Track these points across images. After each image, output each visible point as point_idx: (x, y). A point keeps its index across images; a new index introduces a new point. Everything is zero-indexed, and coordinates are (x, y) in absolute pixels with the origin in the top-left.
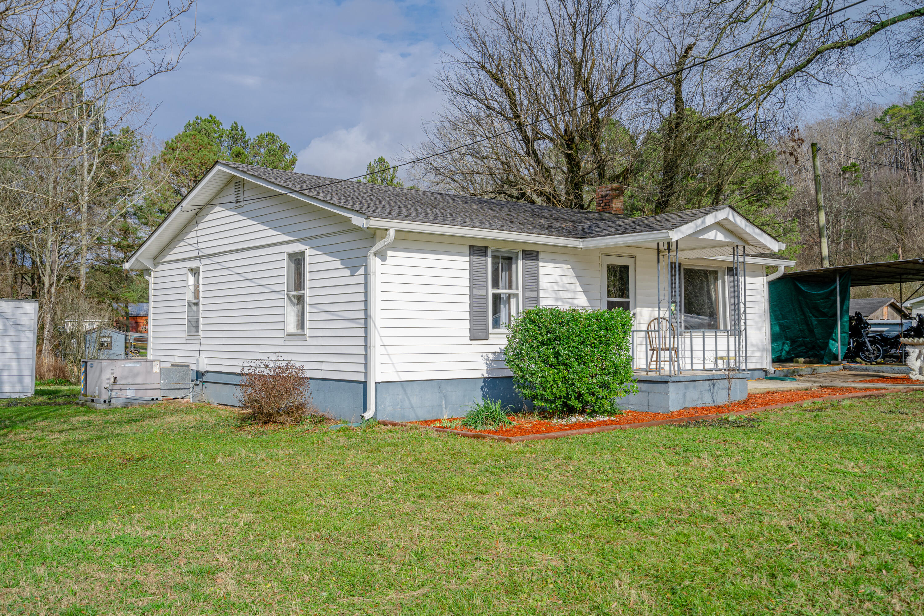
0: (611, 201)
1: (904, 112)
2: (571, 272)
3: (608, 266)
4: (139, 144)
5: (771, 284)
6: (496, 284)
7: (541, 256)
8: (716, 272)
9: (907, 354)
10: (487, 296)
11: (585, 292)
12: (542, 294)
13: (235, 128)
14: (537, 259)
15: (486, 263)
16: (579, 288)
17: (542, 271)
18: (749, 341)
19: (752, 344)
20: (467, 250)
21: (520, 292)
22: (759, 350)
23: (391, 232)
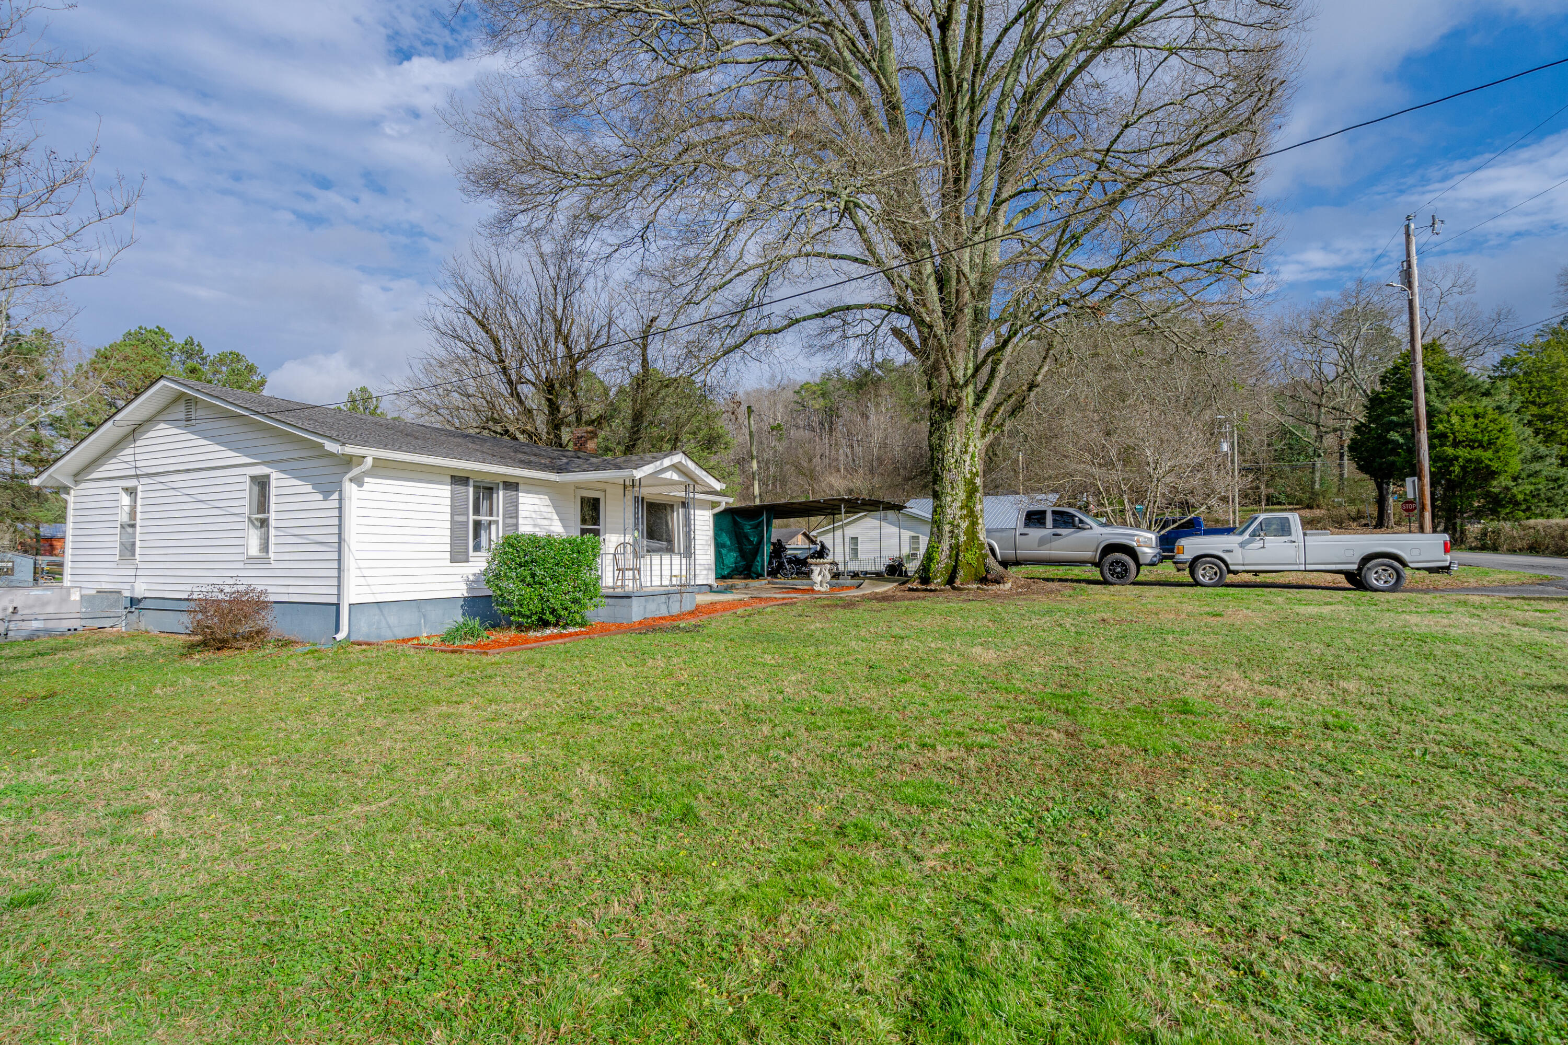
0: (586, 442)
1: (814, 388)
2: (548, 502)
3: (582, 498)
4: (59, 348)
5: (717, 516)
6: (477, 511)
7: (521, 487)
8: (672, 506)
9: (812, 571)
10: (467, 522)
11: (561, 520)
12: (521, 521)
13: (189, 342)
14: (517, 490)
15: (468, 492)
16: (555, 517)
17: (521, 500)
18: (698, 562)
19: (700, 565)
20: (449, 479)
21: (500, 519)
22: (705, 569)
23: (370, 460)
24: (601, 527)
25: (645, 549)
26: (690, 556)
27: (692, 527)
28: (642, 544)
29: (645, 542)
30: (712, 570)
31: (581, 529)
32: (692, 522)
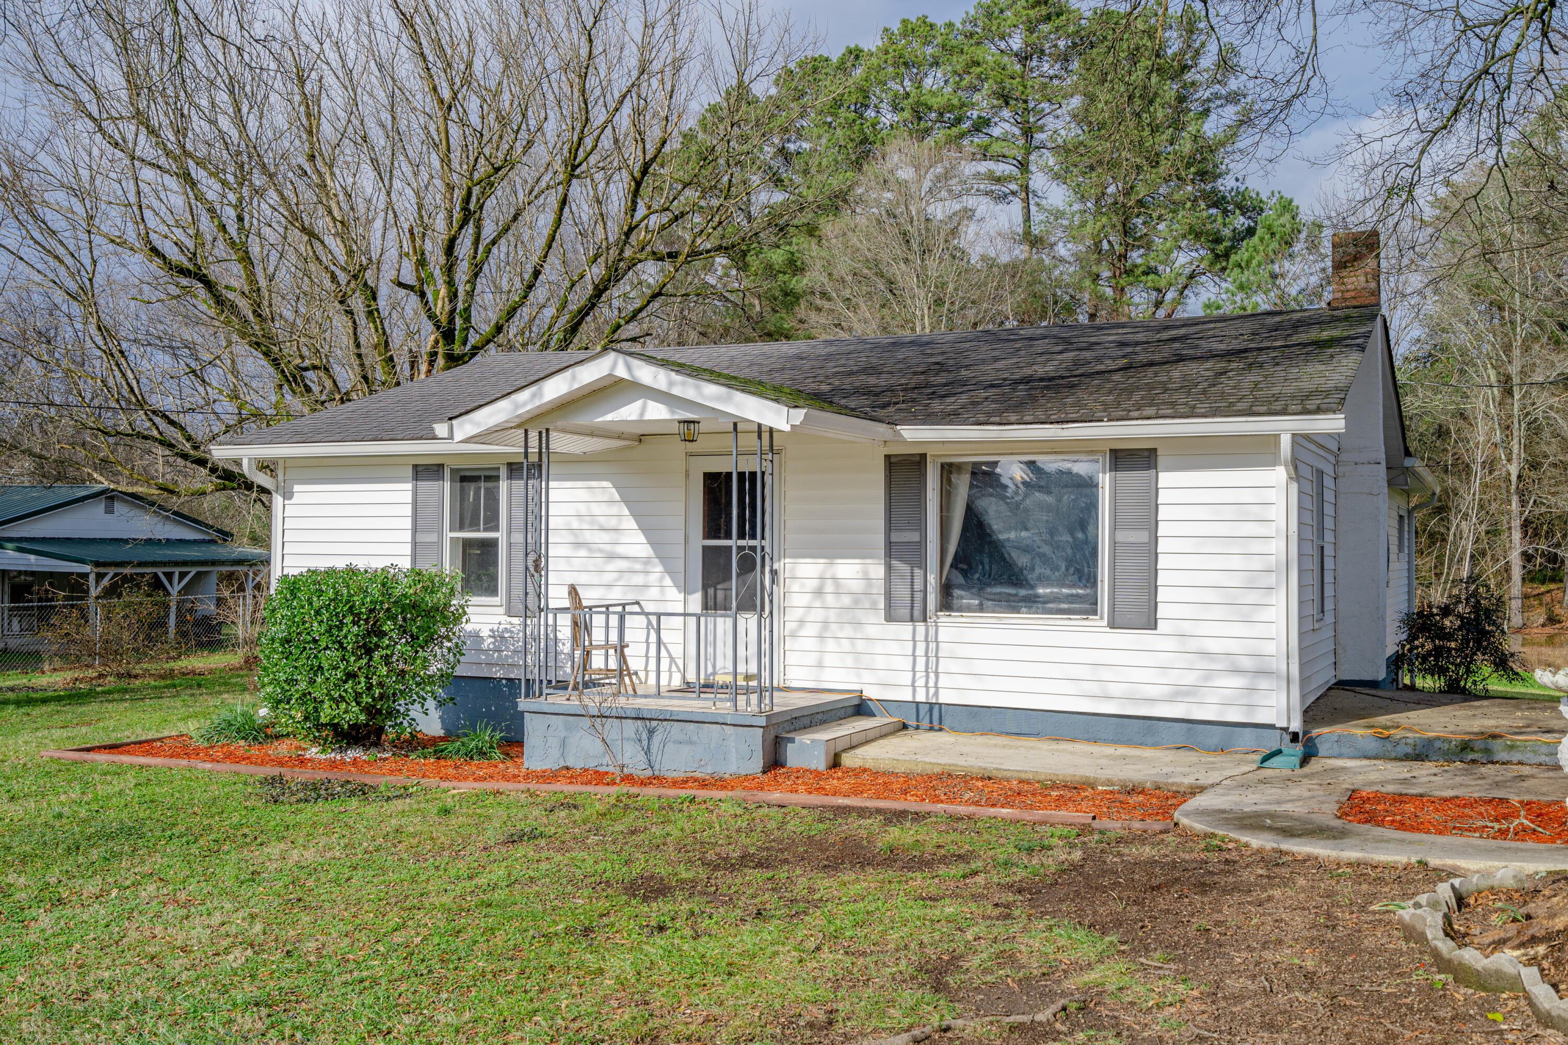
2: (611, 493)
3: (709, 478)
10: (439, 542)
11: (643, 529)
15: (441, 489)
16: (630, 523)
18: (1193, 644)
19: (1204, 654)
20: (409, 472)
21: (501, 535)
22: (1237, 671)
23: (245, 463)
25: (932, 599)
26: (1152, 624)
27: (1163, 530)
28: (918, 586)
29: (932, 579)
30: (1279, 677)
31: (705, 548)
32: (1163, 513)
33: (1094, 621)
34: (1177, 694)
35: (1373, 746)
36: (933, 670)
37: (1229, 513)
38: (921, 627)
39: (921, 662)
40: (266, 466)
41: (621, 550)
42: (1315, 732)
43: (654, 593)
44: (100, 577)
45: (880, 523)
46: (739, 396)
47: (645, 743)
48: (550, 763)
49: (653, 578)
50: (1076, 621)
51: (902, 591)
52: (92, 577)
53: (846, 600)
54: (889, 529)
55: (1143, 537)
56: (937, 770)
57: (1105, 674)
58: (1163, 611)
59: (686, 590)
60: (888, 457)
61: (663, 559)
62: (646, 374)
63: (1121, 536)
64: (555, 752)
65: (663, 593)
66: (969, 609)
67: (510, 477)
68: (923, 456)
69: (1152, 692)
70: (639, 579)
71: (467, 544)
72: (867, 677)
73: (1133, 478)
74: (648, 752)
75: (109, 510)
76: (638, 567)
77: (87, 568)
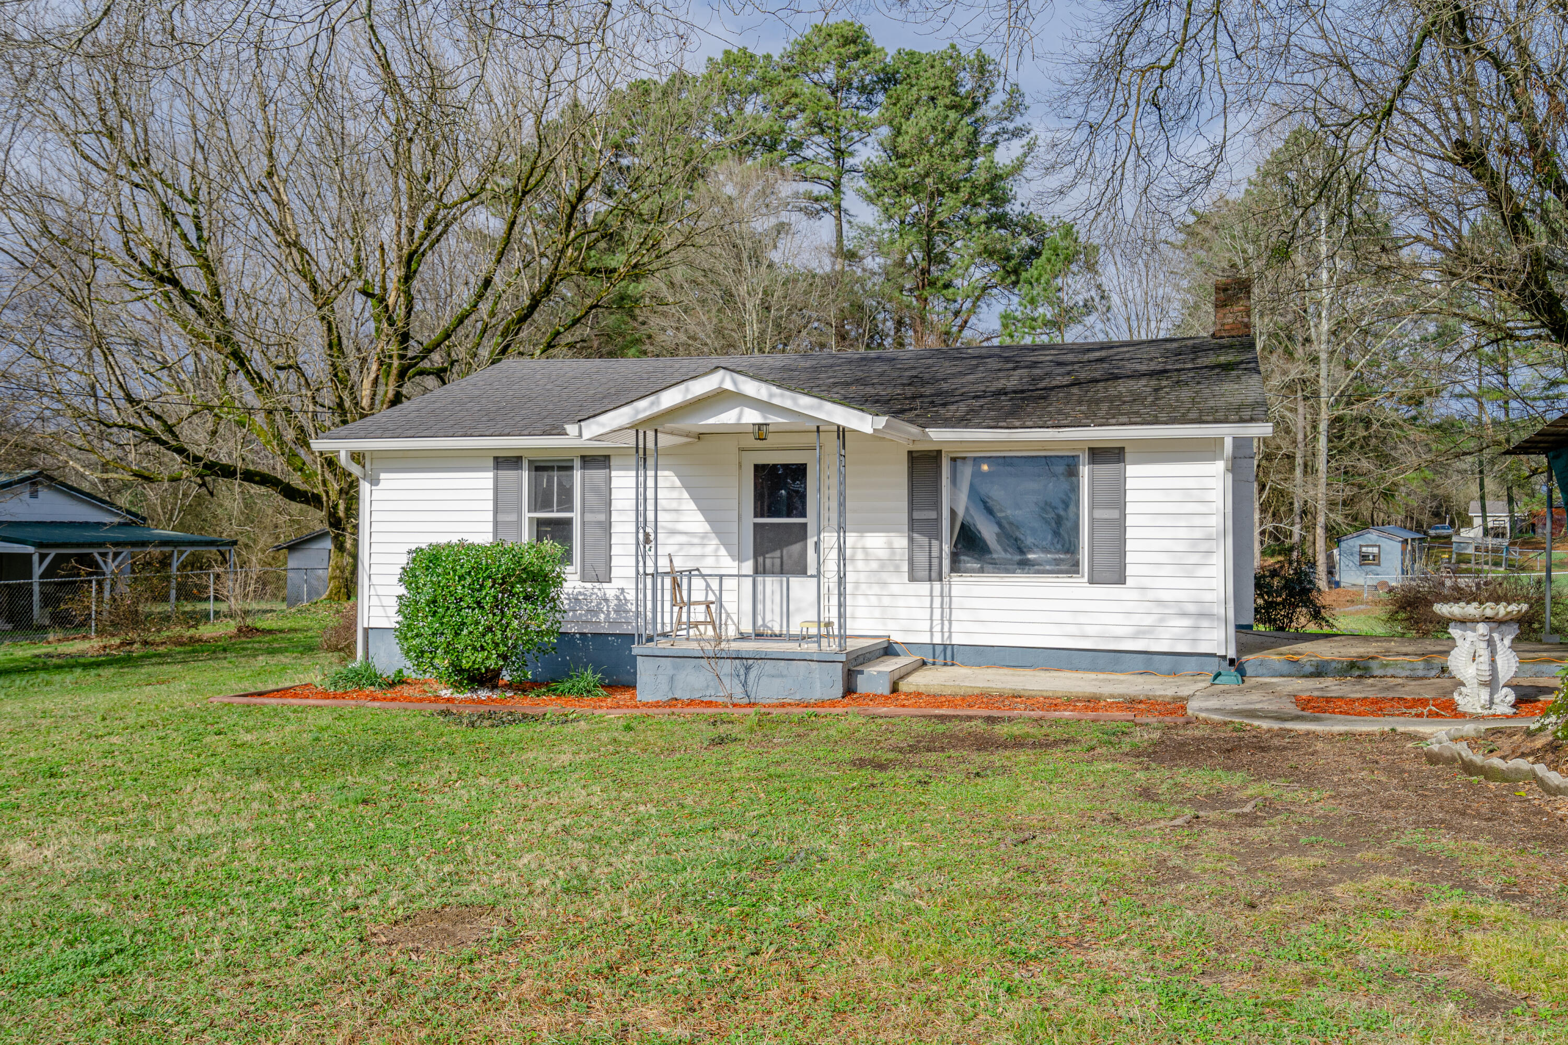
2: (674, 482)
3: (758, 468)
7: (614, 462)
10: (519, 523)
12: (614, 516)
14: (608, 466)
15: (520, 476)
16: (690, 506)
17: (615, 482)
18: (1151, 595)
19: (1159, 602)
20: (491, 463)
21: (575, 516)
22: (1184, 614)
23: (343, 455)
24: (810, 519)
25: (946, 563)
26: (1121, 579)
27: (1129, 509)
28: (935, 553)
29: (946, 548)
30: (1219, 619)
31: (755, 525)
32: (1130, 496)
33: (1076, 579)
34: (1139, 632)
35: (1286, 668)
36: (947, 619)
37: (1177, 496)
38: (937, 586)
39: (937, 614)
40: (357, 457)
41: (681, 527)
42: (1244, 658)
43: (710, 561)
44: (42, 557)
45: (904, 504)
46: (829, 406)
47: (742, 678)
48: (662, 697)
49: (709, 549)
50: (1064, 579)
51: (921, 558)
52: (36, 558)
53: (874, 565)
54: (912, 508)
55: (1115, 514)
56: (976, 692)
57: (1082, 619)
58: (1130, 570)
59: (740, 559)
60: (910, 453)
61: (719, 533)
62: (750, 388)
63: (1098, 514)
64: (665, 687)
65: (717, 561)
66: (973, 571)
67: (583, 467)
68: (939, 452)
69: (1119, 631)
70: (697, 551)
71: (541, 523)
72: (891, 625)
73: (1106, 470)
74: (745, 684)
75: (34, 495)
76: (696, 541)
77: (30, 549)
